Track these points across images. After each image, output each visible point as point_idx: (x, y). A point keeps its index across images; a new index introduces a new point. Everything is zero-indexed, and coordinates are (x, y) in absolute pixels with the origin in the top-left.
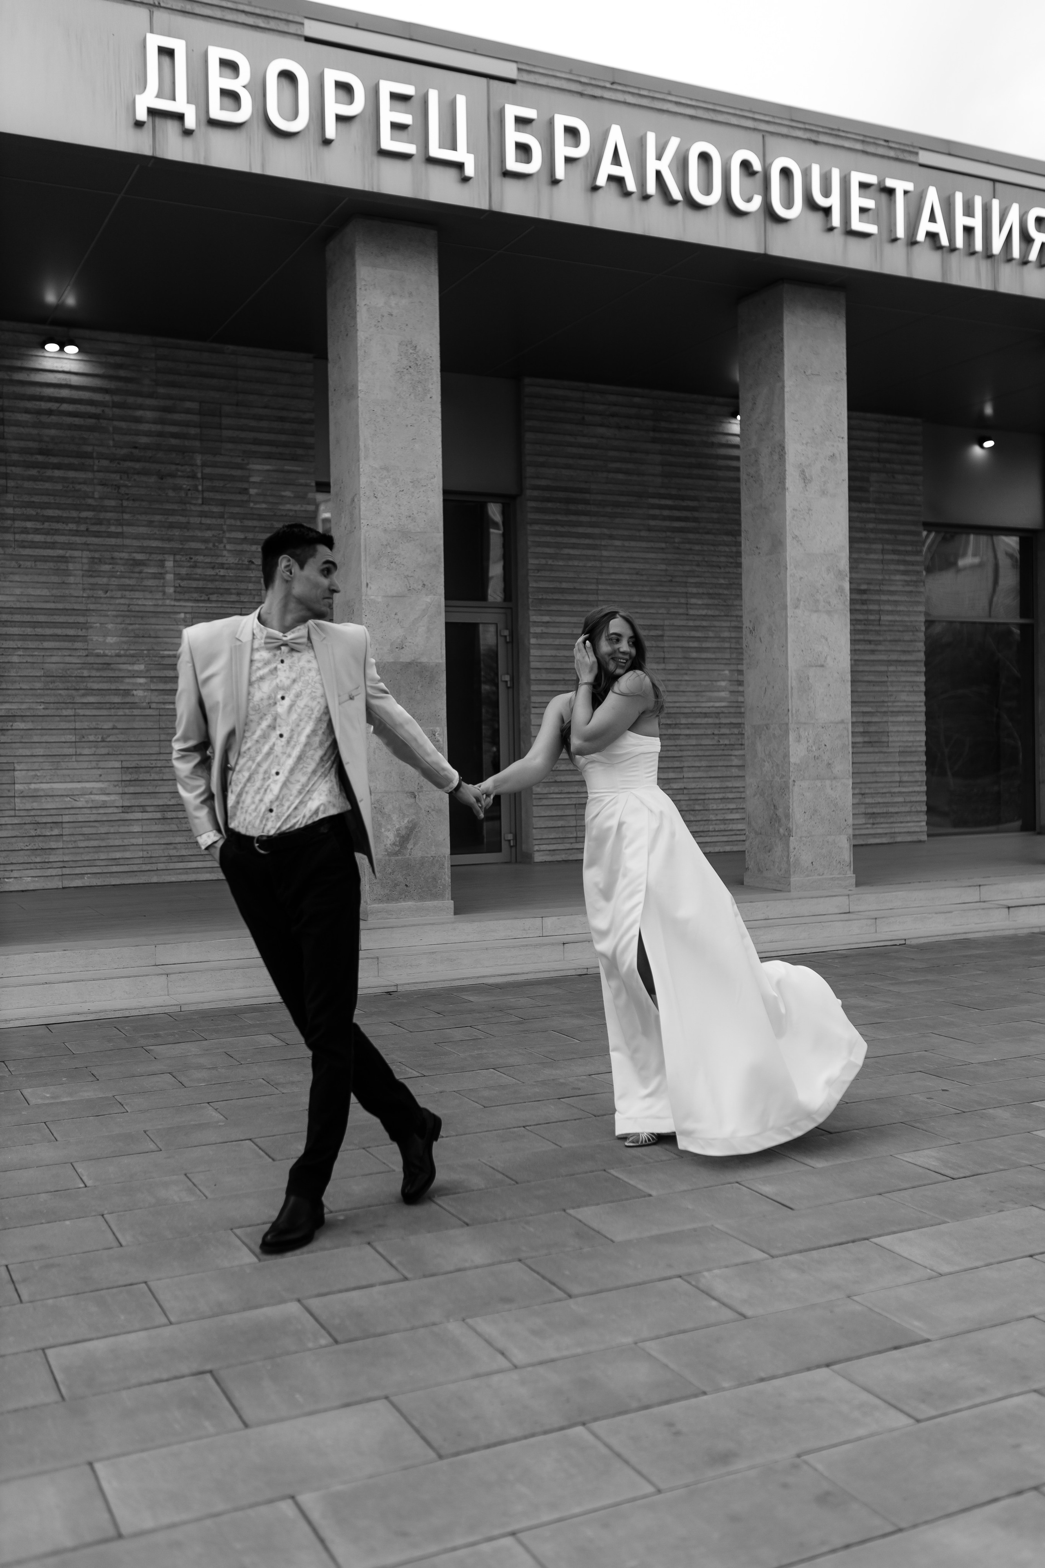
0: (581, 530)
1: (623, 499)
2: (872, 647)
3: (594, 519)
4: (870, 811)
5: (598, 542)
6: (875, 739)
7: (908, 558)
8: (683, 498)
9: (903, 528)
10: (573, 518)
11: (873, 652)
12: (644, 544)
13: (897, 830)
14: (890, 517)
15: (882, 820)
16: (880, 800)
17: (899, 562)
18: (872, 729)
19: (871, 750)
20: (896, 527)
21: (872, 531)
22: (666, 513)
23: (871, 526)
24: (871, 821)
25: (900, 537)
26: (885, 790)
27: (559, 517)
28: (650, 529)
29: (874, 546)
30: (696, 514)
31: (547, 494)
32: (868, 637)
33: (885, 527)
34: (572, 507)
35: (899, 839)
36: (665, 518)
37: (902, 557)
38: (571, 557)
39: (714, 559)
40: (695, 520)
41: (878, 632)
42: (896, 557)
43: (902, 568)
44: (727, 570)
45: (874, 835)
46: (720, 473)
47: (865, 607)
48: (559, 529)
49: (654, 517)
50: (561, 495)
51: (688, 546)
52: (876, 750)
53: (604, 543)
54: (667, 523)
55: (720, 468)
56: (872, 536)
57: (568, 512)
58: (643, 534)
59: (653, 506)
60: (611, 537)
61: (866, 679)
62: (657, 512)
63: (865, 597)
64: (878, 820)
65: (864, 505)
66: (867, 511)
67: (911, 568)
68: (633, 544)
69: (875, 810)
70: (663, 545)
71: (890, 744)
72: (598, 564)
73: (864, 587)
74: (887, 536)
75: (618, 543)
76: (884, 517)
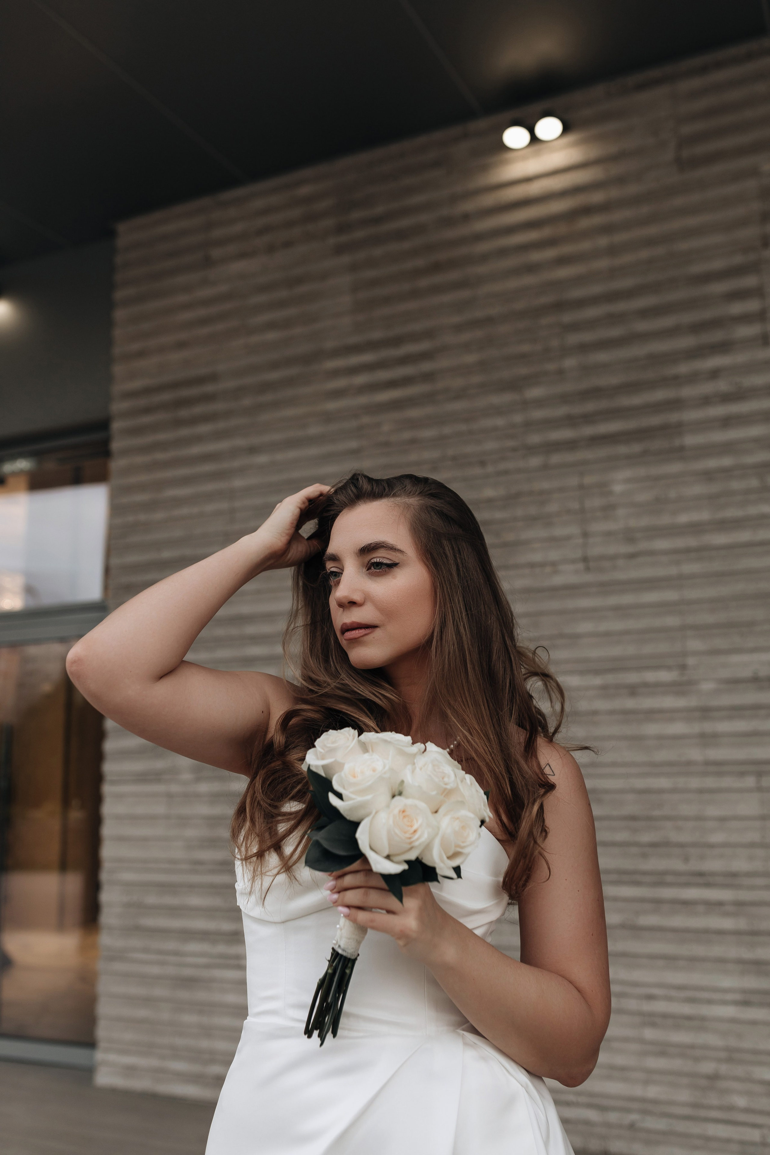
0: (196, 450)
1: (274, 376)
3: (221, 425)
5: (225, 465)
8: (397, 341)
10: (185, 432)
12: (313, 451)
22: (360, 379)
27: (162, 436)
28: (328, 418)
30: (426, 367)
31: (142, 402)
34: (184, 413)
36: (362, 390)
38: (178, 502)
39: (470, 449)
40: (428, 377)
44: (503, 466)
46: (482, 269)
48: (160, 456)
49: (338, 394)
50: (166, 397)
51: (407, 435)
53: (236, 464)
54: (363, 400)
55: (484, 258)
57: (178, 423)
58: (314, 430)
59: (336, 373)
60: (252, 450)
62: (341, 383)
68: (292, 454)
70: (353, 444)
72: (224, 505)
75: (262, 459)
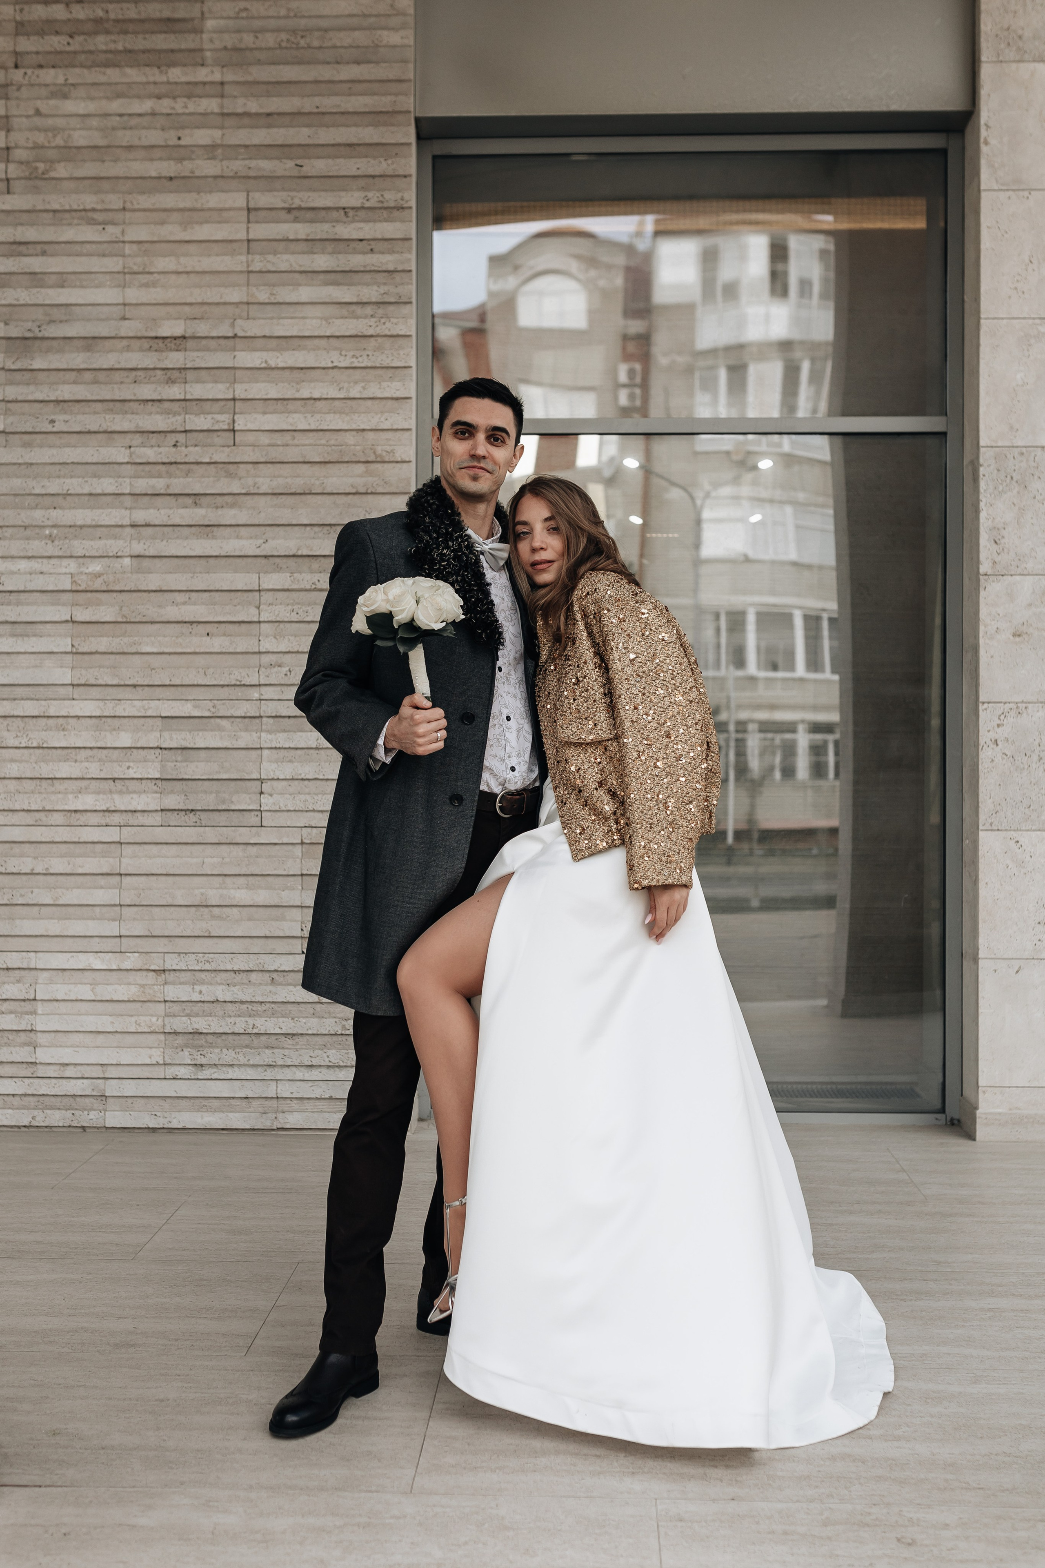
2: (200, 514)
4: (181, 1024)
6: (208, 800)
7: (346, 231)
9: (327, 136)
11: (208, 528)
13: (285, 1090)
14: (276, 104)
15: (229, 1056)
16: (222, 993)
17: (312, 243)
18: (197, 768)
19: (190, 834)
20: (301, 135)
21: (211, 150)
23: (203, 136)
24: (186, 1056)
25: (318, 166)
26: (240, 963)
29: (213, 200)
32: (179, 484)
33: (260, 136)
35: (293, 1120)
37: (322, 230)
41: (228, 467)
42: (300, 230)
43: (322, 261)
45: (201, 1102)
47: (175, 391)
52: (210, 835)
56: (208, 167)
61: (172, 613)
63: (175, 359)
64: (213, 1056)
65: (176, 74)
66: (192, 90)
67: (357, 261)
69: (201, 1024)
71: (267, 818)
73: (168, 329)
74: (266, 166)
76: (253, 106)
